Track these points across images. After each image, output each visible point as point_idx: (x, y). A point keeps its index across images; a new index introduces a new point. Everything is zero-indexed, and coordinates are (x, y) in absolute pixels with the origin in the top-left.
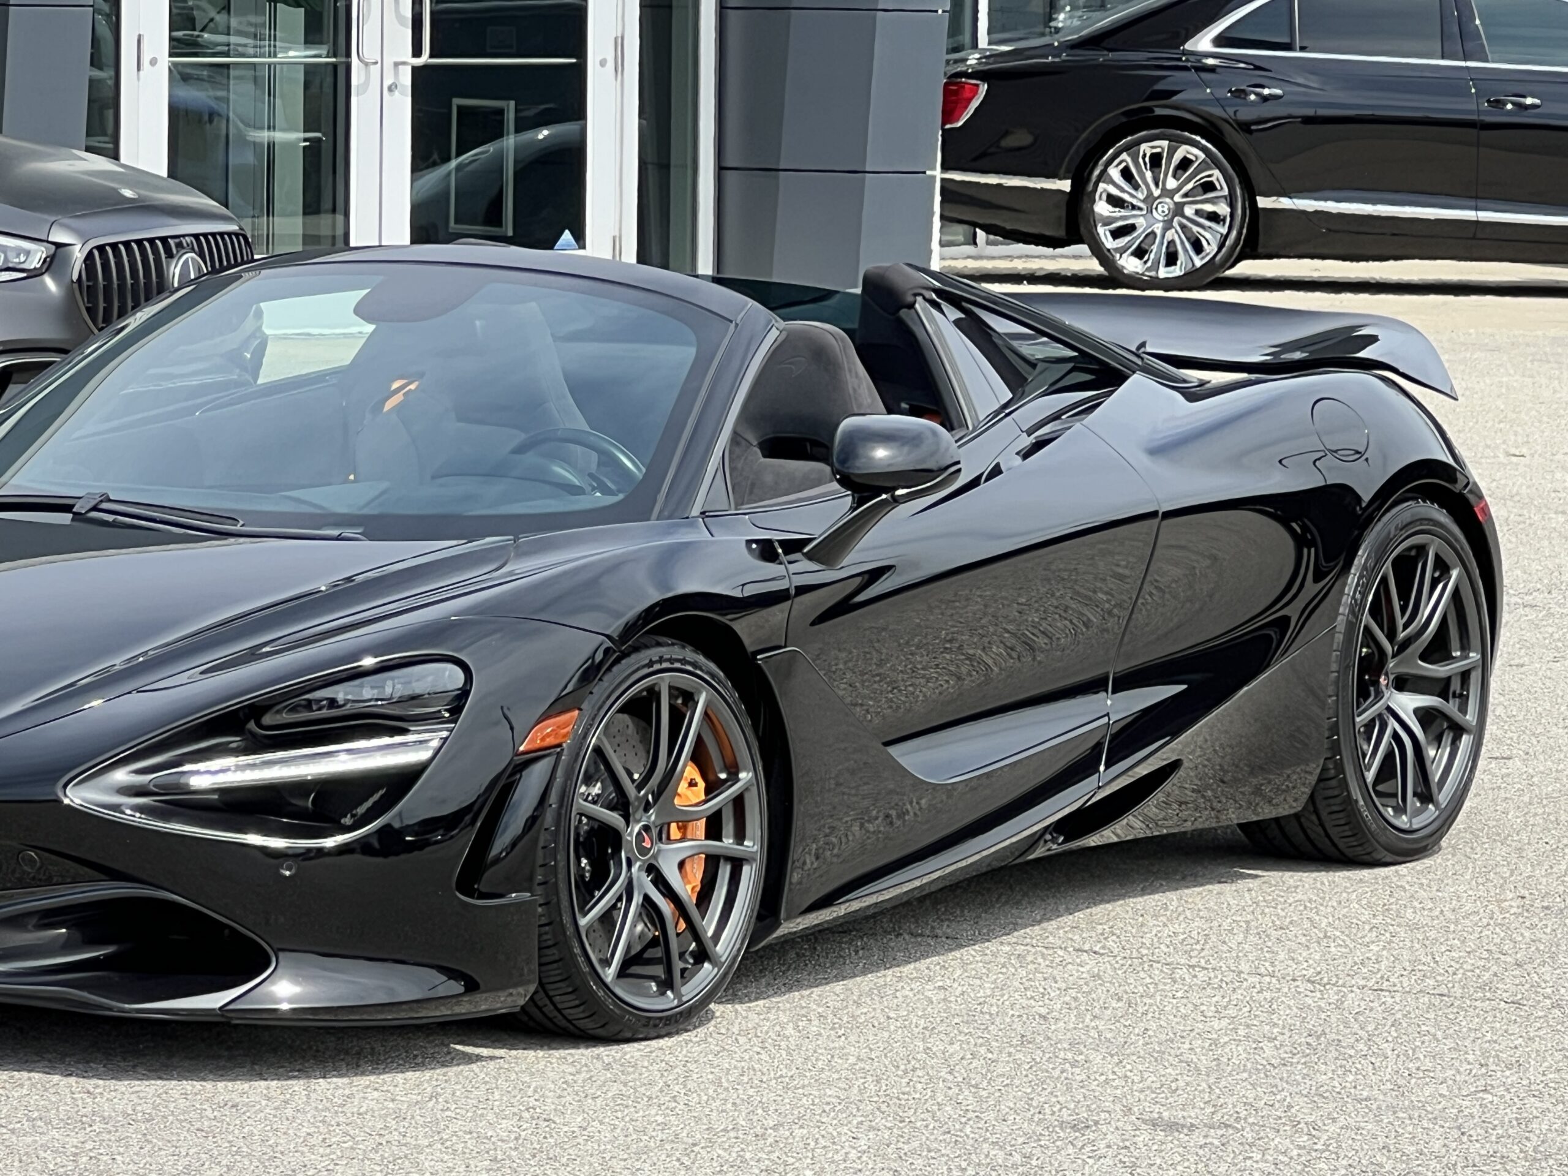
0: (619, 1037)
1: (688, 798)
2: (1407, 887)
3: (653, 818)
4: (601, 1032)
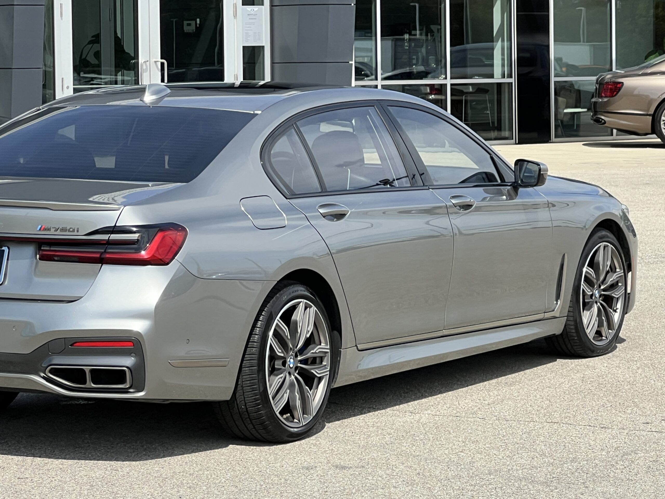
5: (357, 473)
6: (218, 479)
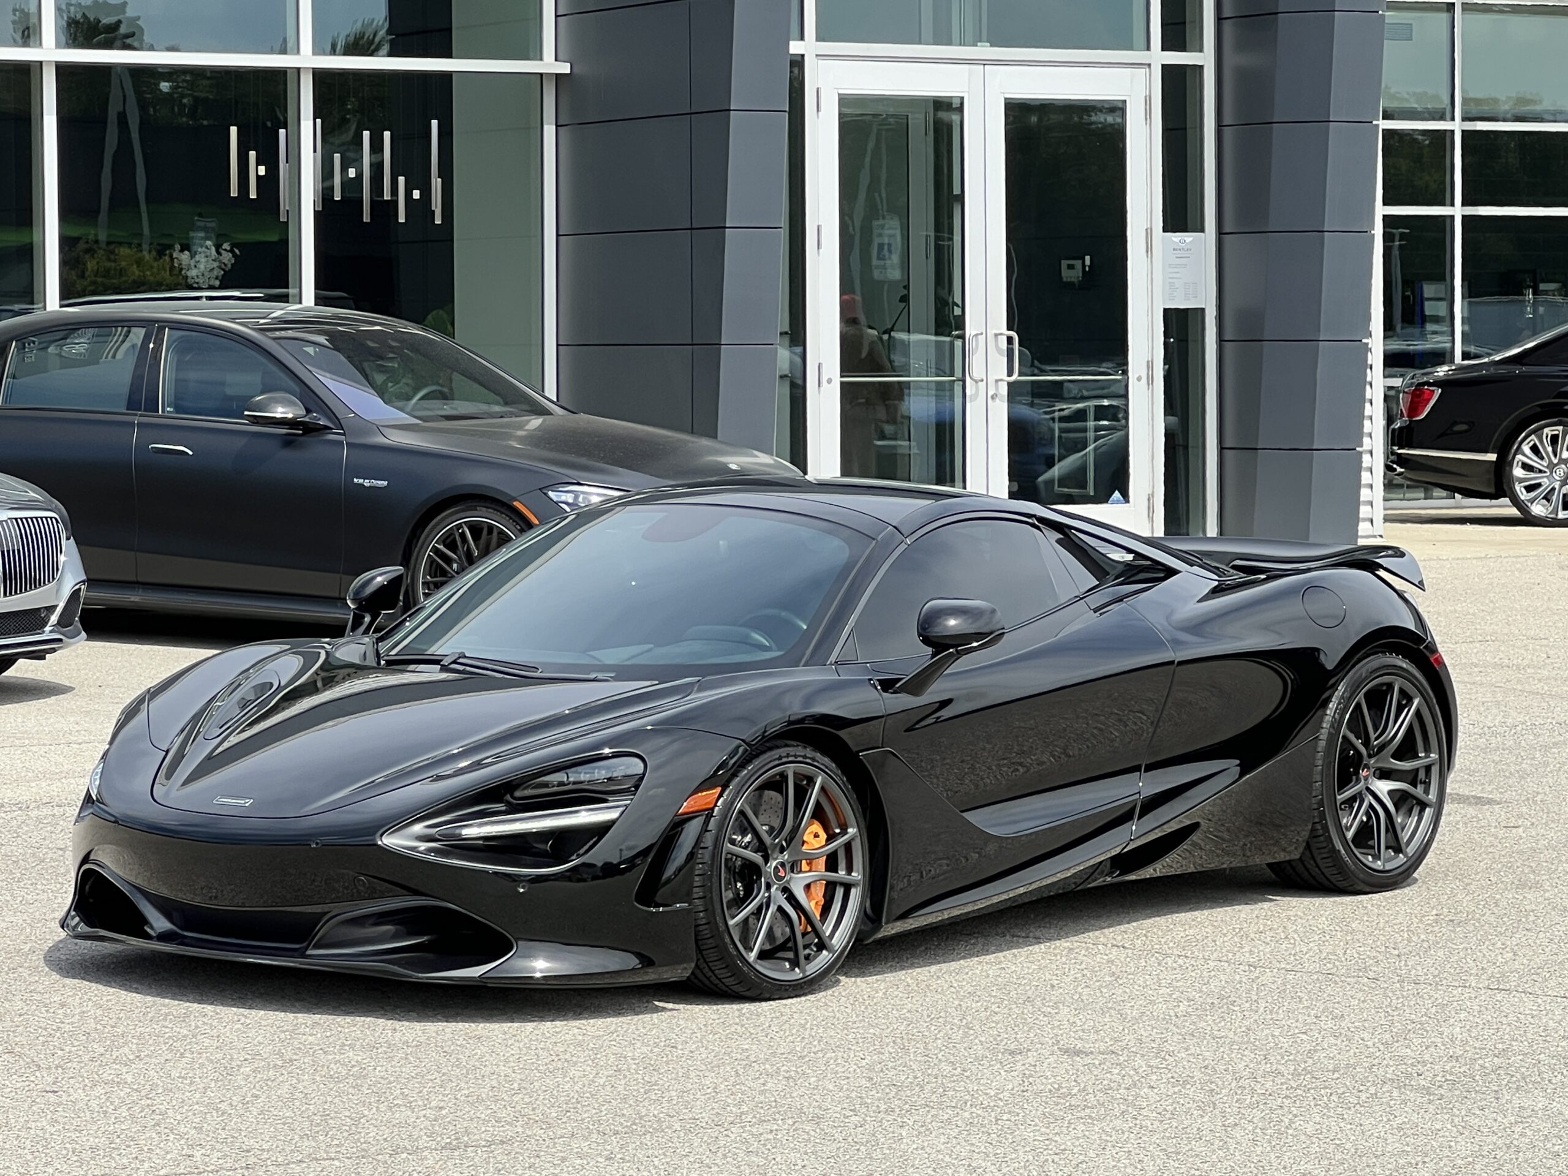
0: (762, 996)
1: (813, 845)
2: (1369, 907)
3: (786, 857)
4: (748, 994)
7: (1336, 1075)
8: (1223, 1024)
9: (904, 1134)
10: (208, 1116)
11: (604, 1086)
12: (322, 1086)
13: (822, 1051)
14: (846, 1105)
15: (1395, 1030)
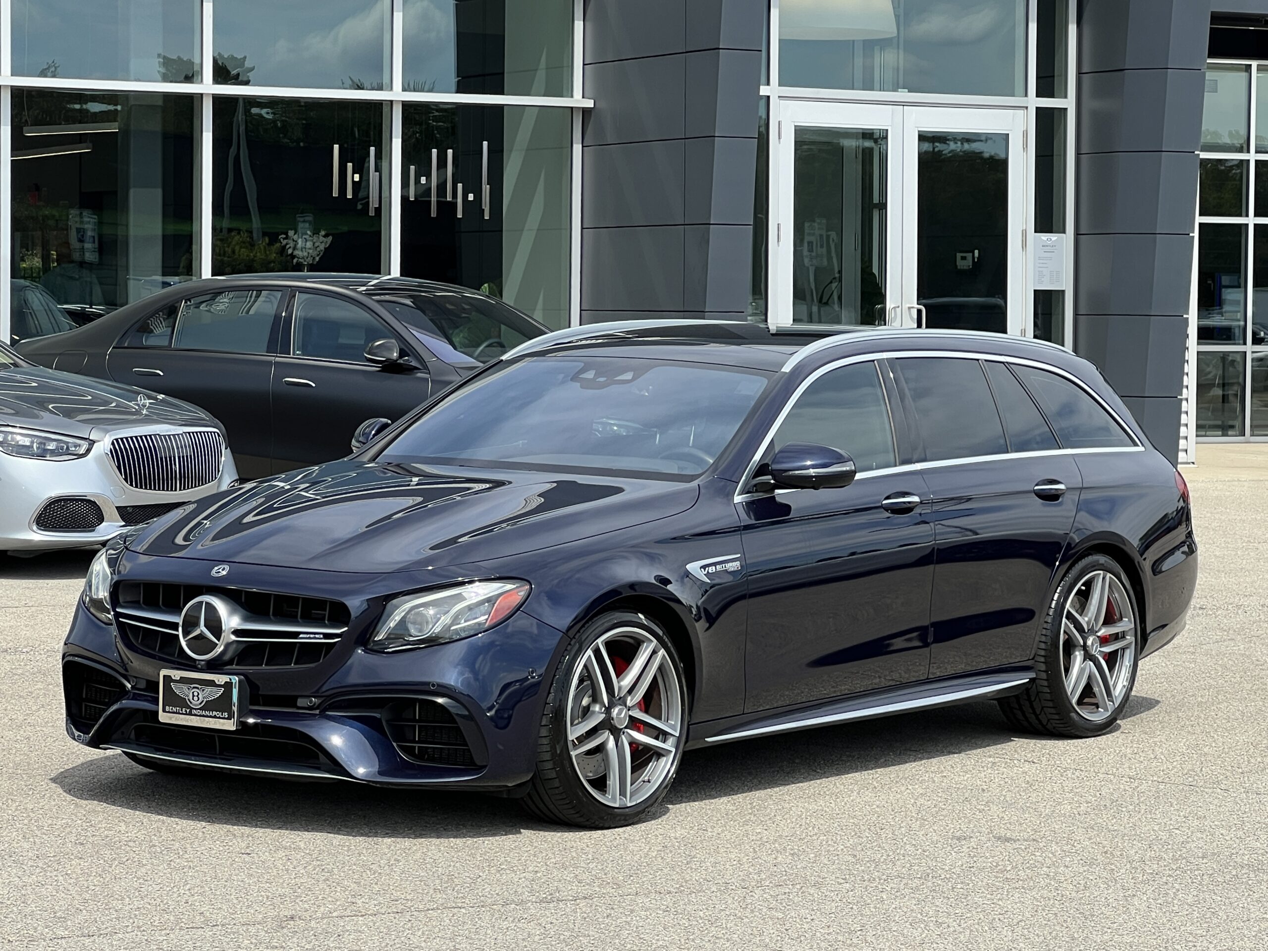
5: (1023, 847)
6: (834, 846)
7: (1205, 861)
8: (1115, 820)
9: (885, 897)
10: (364, 874)
11: (656, 857)
12: (445, 854)
13: (816, 834)
14: (838, 875)
15: (1246, 828)
